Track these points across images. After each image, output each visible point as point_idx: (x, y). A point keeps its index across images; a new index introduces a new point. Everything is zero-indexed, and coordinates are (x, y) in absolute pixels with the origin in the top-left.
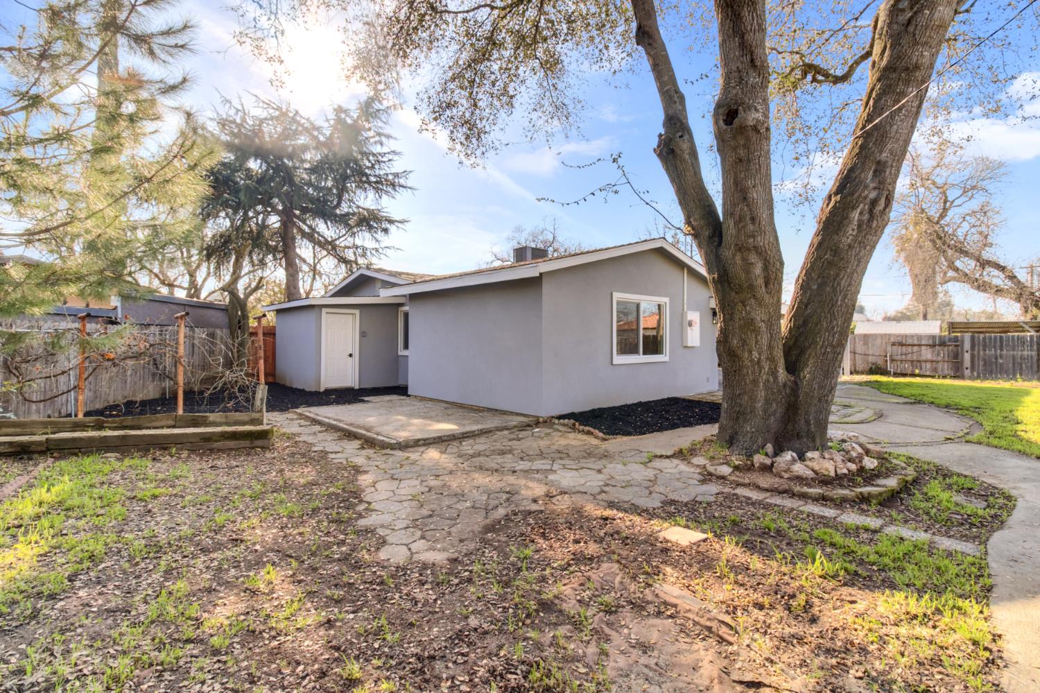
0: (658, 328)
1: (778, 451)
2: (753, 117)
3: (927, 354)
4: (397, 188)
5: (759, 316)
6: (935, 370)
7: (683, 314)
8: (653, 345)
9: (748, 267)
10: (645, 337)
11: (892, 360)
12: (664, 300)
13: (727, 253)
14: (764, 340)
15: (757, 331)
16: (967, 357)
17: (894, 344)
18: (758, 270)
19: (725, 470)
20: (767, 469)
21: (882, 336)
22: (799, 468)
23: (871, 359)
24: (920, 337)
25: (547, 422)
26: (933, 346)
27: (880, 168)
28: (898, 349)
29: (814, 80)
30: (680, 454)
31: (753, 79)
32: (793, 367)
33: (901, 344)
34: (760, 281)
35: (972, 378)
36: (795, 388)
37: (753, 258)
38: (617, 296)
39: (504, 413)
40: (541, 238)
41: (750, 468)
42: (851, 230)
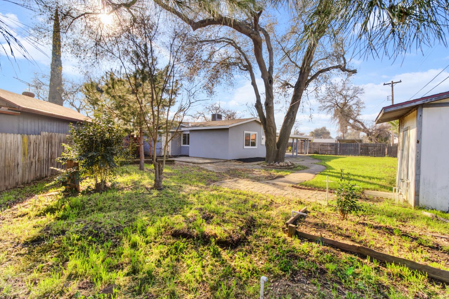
0: (255, 140)
1: (275, 162)
2: (271, 105)
3: (329, 148)
4: (177, 95)
5: (272, 138)
6: (331, 153)
7: (261, 136)
8: (253, 144)
9: (270, 129)
10: (252, 142)
11: (320, 150)
12: (256, 133)
13: (267, 127)
14: (273, 143)
15: (272, 141)
16: (339, 149)
17: (321, 145)
18: (272, 130)
19: (266, 166)
20: (272, 165)
21: (318, 143)
22: (278, 165)
23: (315, 150)
24: (327, 143)
25: (230, 161)
26: (330, 146)
27: (293, 112)
28: (322, 147)
29: (288, 87)
30: (258, 164)
31: (271, 99)
32: (278, 148)
33: (323, 145)
34: (272, 132)
35: (339, 155)
36: (278, 151)
37: (271, 128)
38: (245, 132)
39: (218, 159)
40: (214, 106)
41: (270, 165)
42: (289, 123)
